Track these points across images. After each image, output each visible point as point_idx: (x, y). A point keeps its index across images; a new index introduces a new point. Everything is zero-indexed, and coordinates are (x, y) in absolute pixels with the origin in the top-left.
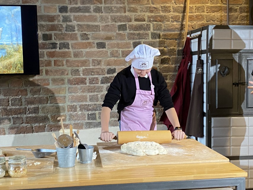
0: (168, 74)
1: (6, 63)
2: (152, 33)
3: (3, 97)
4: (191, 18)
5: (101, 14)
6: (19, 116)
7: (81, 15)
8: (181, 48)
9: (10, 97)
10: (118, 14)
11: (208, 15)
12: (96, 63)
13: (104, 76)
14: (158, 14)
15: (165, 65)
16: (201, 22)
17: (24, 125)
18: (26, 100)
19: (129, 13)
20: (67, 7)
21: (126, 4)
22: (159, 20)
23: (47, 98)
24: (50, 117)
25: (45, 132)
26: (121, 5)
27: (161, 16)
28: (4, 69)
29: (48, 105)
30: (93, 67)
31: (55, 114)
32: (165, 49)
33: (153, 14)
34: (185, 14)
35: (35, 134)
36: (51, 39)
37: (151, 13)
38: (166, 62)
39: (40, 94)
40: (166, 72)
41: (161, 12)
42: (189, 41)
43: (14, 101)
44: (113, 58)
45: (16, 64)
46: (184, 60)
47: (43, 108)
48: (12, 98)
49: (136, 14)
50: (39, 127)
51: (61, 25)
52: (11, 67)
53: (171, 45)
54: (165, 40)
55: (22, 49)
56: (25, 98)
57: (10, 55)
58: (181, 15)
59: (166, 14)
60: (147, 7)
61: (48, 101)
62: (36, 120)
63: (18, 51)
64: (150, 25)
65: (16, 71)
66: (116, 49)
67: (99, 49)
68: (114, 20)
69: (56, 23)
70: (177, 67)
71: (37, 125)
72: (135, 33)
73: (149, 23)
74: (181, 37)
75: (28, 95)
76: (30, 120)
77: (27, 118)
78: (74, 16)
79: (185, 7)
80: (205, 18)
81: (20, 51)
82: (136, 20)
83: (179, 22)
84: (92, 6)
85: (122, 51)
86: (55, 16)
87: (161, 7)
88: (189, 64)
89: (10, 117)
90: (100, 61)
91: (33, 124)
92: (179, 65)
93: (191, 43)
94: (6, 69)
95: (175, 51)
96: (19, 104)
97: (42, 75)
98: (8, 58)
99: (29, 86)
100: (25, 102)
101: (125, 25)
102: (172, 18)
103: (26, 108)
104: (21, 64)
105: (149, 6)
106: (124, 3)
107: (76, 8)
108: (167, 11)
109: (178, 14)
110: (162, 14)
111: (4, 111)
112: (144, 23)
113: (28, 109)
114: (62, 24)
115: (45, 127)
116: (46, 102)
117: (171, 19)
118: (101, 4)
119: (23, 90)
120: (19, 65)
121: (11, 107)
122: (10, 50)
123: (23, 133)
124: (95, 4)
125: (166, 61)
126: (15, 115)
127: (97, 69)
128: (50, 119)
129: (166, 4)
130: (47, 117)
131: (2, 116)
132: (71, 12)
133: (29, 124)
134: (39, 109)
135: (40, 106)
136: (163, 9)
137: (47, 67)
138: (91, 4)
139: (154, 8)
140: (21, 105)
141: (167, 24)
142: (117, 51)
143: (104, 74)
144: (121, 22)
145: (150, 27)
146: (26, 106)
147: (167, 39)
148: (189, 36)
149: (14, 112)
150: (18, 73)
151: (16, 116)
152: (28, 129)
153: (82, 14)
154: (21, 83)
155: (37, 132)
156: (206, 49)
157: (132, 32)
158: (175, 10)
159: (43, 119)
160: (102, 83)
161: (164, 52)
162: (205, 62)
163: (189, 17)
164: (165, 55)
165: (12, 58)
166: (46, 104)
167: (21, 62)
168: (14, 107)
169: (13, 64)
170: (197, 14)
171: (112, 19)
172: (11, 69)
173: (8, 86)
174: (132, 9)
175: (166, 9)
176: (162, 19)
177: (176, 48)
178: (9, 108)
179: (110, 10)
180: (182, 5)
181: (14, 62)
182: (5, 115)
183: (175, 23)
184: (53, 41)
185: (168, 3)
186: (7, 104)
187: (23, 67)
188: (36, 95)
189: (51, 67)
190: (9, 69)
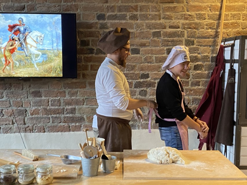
0: (201, 80)
1: (47, 67)
2: (186, 40)
3: (44, 98)
4: (226, 26)
5: (136, 22)
6: (58, 115)
7: (117, 23)
8: (215, 55)
9: (50, 98)
10: (153, 21)
11: (244, 23)
12: (130, 68)
13: (137, 81)
14: (193, 22)
15: (198, 71)
16: (237, 30)
17: (62, 124)
18: (64, 102)
19: (163, 20)
20: (104, 15)
21: (161, 12)
22: (193, 27)
23: (83, 100)
24: (85, 118)
25: (80, 131)
26: (156, 13)
27: (195, 23)
28: (45, 73)
29: (84, 106)
30: (128, 72)
31: (90, 115)
32: (199, 55)
33: (187, 21)
34: (220, 21)
35: (72, 133)
36: (88, 45)
37: (186, 21)
38: (199, 69)
39: (77, 96)
40: (199, 79)
41: (195, 19)
42: (222, 49)
43: (54, 102)
44: (146, 64)
45: (56, 68)
46: (217, 67)
47: (80, 109)
48: (52, 99)
49: (171, 21)
50: (76, 126)
51: (98, 32)
52: (51, 70)
53: (205, 51)
54: (199, 47)
55: (61, 54)
56: (63, 99)
57: (50, 59)
58: (216, 22)
59: (201, 22)
60: (183, 14)
61: (84, 102)
62: (73, 120)
63: (58, 56)
64: (184, 31)
65: (56, 74)
66: (150, 55)
67: (133, 54)
68: (149, 27)
69: (93, 30)
70: (210, 74)
71: (73, 124)
72: (169, 40)
73: (183, 30)
74: (215, 44)
75: (66, 97)
76: (67, 120)
77: (65, 117)
78: (111, 23)
79: (220, 15)
80: (241, 26)
81: (60, 56)
82: (171, 27)
83: (213, 29)
84: (128, 14)
85: (155, 57)
86: (93, 23)
87: (196, 14)
88: (222, 71)
89: (50, 116)
90: (134, 66)
91: (70, 124)
92: (212, 71)
93: (225, 51)
94: (47, 72)
95: (209, 58)
96: (58, 105)
97: (79, 78)
98: (49, 62)
99: (67, 88)
100: (63, 103)
101: (160, 32)
102: (207, 25)
103: (64, 108)
104: (61, 68)
105: (184, 13)
106: (159, 11)
107: (113, 16)
108: (202, 18)
109: (213, 21)
110: (196, 21)
111: (45, 111)
112: (179, 30)
113: (66, 110)
114: (99, 30)
115: (81, 126)
116: (82, 104)
117: (205, 27)
118: (137, 12)
119: (62, 92)
120: (59, 69)
121: (50, 108)
122: (51, 55)
123: (60, 132)
124: (130, 12)
125: (199, 67)
126: (54, 114)
127: (131, 73)
128: (86, 119)
129: (201, 11)
130: (83, 117)
131: (43, 115)
132: (108, 19)
133: (67, 123)
134: (76, 109)
135: (76, 107)
136: (198, 16)
137: (84, 71)
138: (127, 12)
139: (189, 15)
140: (60, 106)
141: (201, 31)
142: (151, 57)
143: (138, 79)
144: (156, 29)
145: (184, 34)
146: (64, 107)
147: (201, 46)
148: (222, 44)
149: (54, 112)
150: (57, 76)
151: (55, 116)
152: (65, 128)
153: (118, 21)
154: (60, 86)
155: (73, 131)
156: (238, 59)
157: (167, 39)
158: (210, 18)
159: (79, 120)
160: (135, 87)
161: (197, 58)
162: (237, 71)
163: (224, 24)
164: (198, 62)
165: (52, 62)
166: (82, 106)
167: (60, 66)
168: (53, 107)
169: (53, 68)
170: (232, 21)
171: (147, 26)
172: (51, 73)
173: (49, 88)
174: (167, 16)
175: (201, 17)
176: (197, 26)
177: (210, 55)
178: (48, 108)
179: (145, 17)
180: (218, 13)
181: (54, 66)
182: (45, 115)
183: (210, 30)
184: (90, 46)
185: (203, 11)
186: (47, 105)
187: (62, 71)
188: (74, 97)
189: (88, 71)
190: (49, 72)
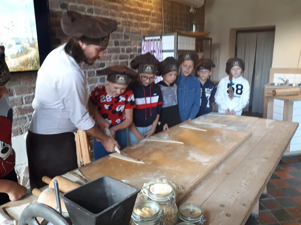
1: (23, 60)
2: (124, 35)
3: (16, 96)
9: (23, 95)
11: (151, 24)
13: (97, 69)
19: (110, 16)
20: (67, 4)
21: (108, 9)
26: (105, 10)
27: (129, 21)
28: (21, 66)
32: (132, 47)
37: (123, 19)
41: (128, 18)
43: (28, 99)
45: (33, 60)
48: (25, 96)
52: (28, 63)
55: (37, 44)
57: (26, 50)
60: (121, 13)
63: (33, 46)
64: (123, 27)
65: (33, 67)
81: (36, 47)
84: (86, 7)
86: (57, 12)
89: (26, 115)
94: (23, 65)
98: (25, 54)
104: (38, 60)
108: (132, 18)
111: (19, 111)
112: (120, 26)
117: (134, 25)
118: (92, 5)
120: (36, 61)
121: (25, 106)
122: (26, 44)
126: (30, 113)
129: (131, 12)
131: (18, 116)
132: (70, 9)
136: (130, 16)
138: (85, 4)
145: (123, 30)
149: (29, 110)
154: (33, 80)
165: (28, 54)
167: (37, 58)
168: (28, 105)
169: (30, 60)
172: (28, 66)
173: (20, 84)
176: (129, 24)
178: (23, 106)
181: (31, 58)
182: (20, 115)
186: (21, 103)
190: (26, 65)
